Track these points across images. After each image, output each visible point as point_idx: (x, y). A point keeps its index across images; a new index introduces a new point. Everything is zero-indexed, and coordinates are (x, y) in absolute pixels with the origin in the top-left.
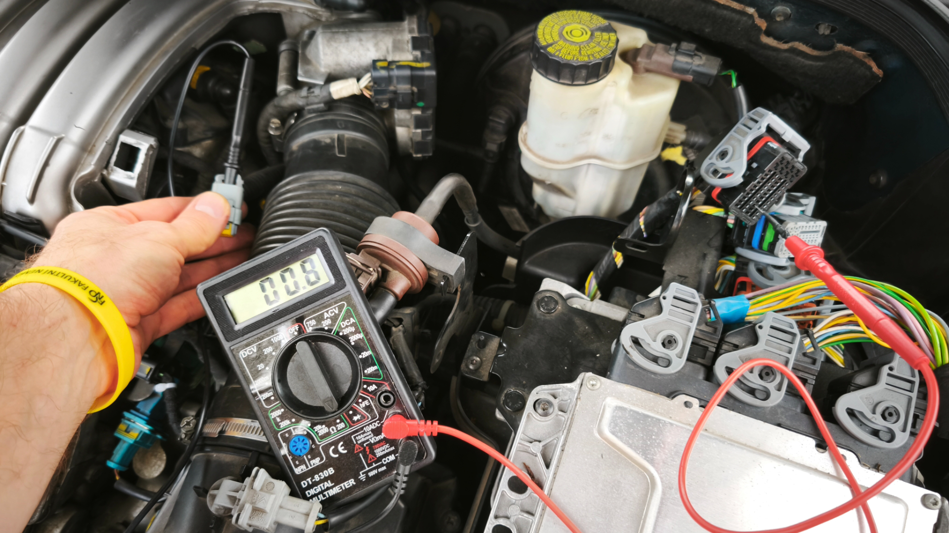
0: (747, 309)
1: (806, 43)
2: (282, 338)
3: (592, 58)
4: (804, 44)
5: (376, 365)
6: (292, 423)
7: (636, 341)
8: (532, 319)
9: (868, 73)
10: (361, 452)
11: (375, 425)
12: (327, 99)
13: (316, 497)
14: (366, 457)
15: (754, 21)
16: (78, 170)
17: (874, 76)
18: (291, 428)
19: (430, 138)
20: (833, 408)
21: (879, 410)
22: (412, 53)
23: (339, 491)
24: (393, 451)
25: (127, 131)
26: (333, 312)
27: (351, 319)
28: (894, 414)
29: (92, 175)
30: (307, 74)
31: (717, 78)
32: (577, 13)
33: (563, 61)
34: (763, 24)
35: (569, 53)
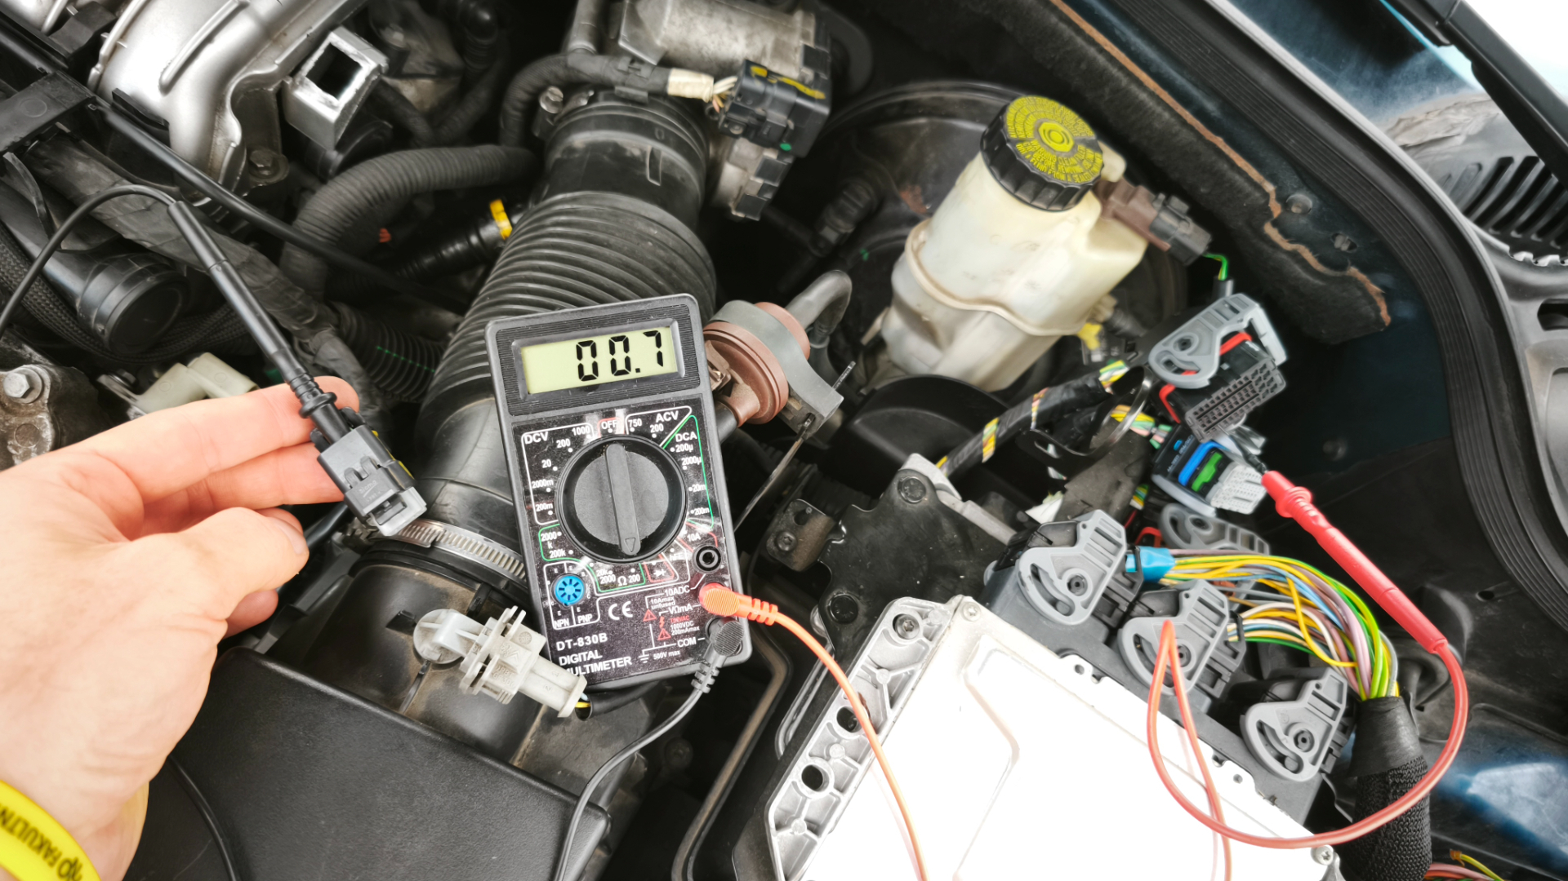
0: (1167, 569)
1: (1314, 250)
2: (588, 432)
3: (1069, 180)
4: (1311, 251)
5: (708, 507)
6: (568, 555)
7: (1036, 573)
8: (888, 505)
9: (1373, 315)
10: (652, 622)
11: (681, 590)
12: (658, 89)
13: (572, 669)
14: (657, 630)
15: (1267, 202)
16: (249, 63)
17: (1379, 321)
18: (565, 563)
19: (769, 196)
20: (1242, 716)
21: (1294, 731)
22: (800, 69)
23: (606, 669)
24: (697, 632)
25: (342, 29)
26: (671, 416)
27: (693, 433)
28: (1308, 741)
29: (268, 79)
30: (634, 40)
31: (1201, 260)
32: (1059, 109)
33: (1033, 169)
34: (1276, 209)
35: (1043, 162)
